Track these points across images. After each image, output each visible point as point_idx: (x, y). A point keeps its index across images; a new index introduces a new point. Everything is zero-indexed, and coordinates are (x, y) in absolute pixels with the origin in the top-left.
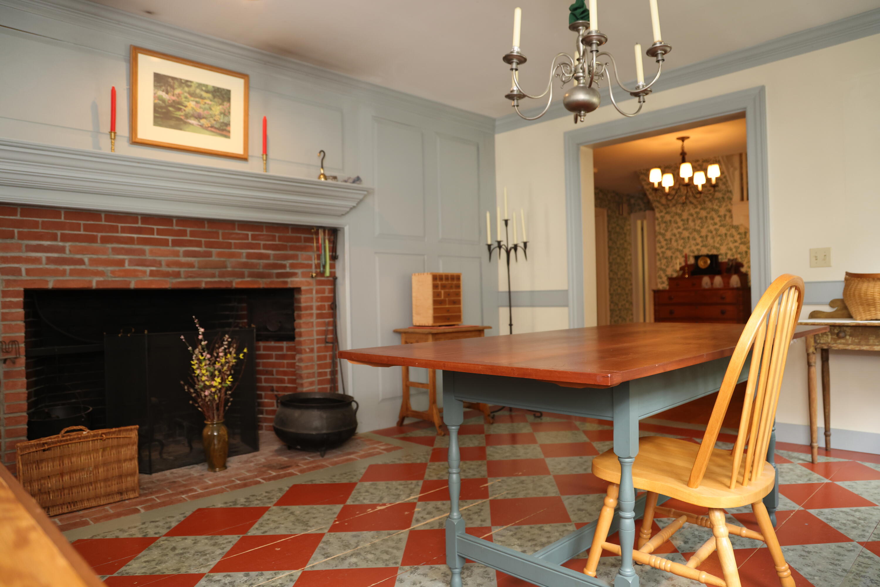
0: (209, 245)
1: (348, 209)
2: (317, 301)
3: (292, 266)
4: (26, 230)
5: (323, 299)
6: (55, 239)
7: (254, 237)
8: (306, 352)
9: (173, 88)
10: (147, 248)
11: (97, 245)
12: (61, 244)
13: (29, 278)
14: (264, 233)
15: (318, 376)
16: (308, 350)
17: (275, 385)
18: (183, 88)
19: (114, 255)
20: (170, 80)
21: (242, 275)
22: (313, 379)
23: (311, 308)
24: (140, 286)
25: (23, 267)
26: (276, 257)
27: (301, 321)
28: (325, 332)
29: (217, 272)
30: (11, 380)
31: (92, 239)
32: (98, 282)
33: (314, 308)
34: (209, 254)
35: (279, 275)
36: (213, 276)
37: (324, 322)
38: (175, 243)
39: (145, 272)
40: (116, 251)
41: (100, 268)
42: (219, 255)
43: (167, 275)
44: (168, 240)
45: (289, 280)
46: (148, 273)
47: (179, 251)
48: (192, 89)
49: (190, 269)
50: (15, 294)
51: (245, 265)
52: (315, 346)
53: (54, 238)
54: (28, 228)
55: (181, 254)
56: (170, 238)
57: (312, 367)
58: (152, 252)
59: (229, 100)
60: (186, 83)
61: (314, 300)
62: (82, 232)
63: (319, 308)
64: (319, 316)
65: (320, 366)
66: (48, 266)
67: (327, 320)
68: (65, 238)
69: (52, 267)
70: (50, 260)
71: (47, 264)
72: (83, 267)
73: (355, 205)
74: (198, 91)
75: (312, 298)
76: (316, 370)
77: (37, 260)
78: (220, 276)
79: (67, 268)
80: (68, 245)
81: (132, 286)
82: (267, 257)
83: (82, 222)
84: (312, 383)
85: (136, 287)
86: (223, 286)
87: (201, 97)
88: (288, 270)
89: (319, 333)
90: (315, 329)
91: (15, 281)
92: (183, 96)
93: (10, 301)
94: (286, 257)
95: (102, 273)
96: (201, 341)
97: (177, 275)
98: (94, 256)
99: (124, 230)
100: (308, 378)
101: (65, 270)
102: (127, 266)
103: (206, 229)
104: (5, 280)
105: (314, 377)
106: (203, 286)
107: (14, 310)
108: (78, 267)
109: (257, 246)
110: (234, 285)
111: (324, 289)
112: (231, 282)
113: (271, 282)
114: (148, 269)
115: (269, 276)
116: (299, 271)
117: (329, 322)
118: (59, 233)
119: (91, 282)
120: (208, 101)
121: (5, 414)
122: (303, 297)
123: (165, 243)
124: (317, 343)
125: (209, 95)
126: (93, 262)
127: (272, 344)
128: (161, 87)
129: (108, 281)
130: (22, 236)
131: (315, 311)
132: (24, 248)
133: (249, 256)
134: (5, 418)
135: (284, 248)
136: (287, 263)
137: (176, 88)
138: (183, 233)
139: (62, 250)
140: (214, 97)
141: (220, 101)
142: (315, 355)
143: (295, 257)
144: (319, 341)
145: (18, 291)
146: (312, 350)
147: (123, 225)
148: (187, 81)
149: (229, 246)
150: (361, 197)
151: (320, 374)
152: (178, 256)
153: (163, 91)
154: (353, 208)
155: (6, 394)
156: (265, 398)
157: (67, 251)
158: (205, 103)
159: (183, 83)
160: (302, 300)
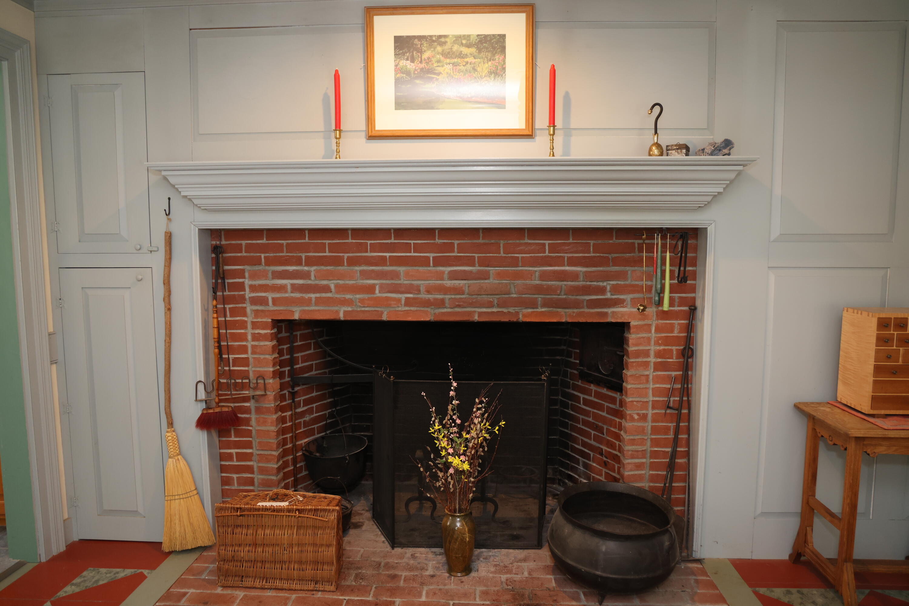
0: (484, 262)
1: (709, 199)
2: (657, 343)
3: (615, 289)
4: (272, 255)
5: (667, 341)
6: (300, 264)
7: (553, 248)
8: (632, 419)
9: (421, 52)
10: (402, 269)
11: (344, 268)
12: (306, 268)
13: (275, 308)
14: (571, 241)
15: (651, 457)
16: (636, 417)
17: (604, 448)
18: (435, 48)
19: (363, 279)
20: (416, 41)
21: (533, 304)
22: (644, 460)
23: (646, 354)
24: (393, 318)
25: (270, 296)
26: (588, 276)
27: (629, 373)
28: (670, 393)
29: (495, 299)
30: (262, 416)
31: (338, 262)
32: (345, 312)
33: (652, 353)
34: (485, 276)
35: (592, 304)
36: (490, 305)
37: (669, 377)
38: (438, 262)
39: (399, 300)
40: (365, 275)
41: (348, 296)
42: (499, 275)
43: (427, 303)
44: (428, 258)
45: (610, 310)
46: (403, 302)
47: (443, 272)
48: (447, 47)
49: (458, 297)
50: (263, 326)
51: (539, 289)
52: (650, 412)
53: (298, 262)
54: (274, 253)
55: (446, 276)
56: (431, 255)
57: (642, 442)
58: (407, 275)
59: (503, 49)
60: (440, 40)
61: (652, 342)
62: (327, 254)
63: (658, 354)
64: (658, 367)
65: (655, 442)
66: (293, 295)
67: (674, 373)
68: (310, 262)
69: (297, 295)
70: (295, 289)
71: (292, 292)
72: (329, 295)
73: (721, 190)
74: (456, 48)
75: (649, 339)
76: (647, 447)
77: (281, 288)
78: (499, 306)
79: (313, 296)
80: (313, 269)
81: (385, 318)
82: (575, 276)
83: (327, 242)
84: (639, 466)
85: (388, 319)
86: (505, 319)
87: (461, 56)
88: (608, 296)
89: (656, 392)
90: (651, 386)
91: (262, 311)
92: (434, 60)
93: (258, 333)
94: (607, 277)
95: (349, 302)
96: (452, 398)
97: (441, 303)
98: (341, 282)
99: (374, 248)
100: (633, 457)
101: (310, 299)
102: (377, 293)
103: (481, 241)
104: (254, 311)
105: (644, 457)
106: (476, 318)
107: (262, 343)
108: (324, 295)
109: (559, 262)
110: (521, 319)
111: (672, 325)
112: (517, 313)
113: (580, 314)
114: (403, 297)
115: (577, 304)
116: (628, 297)
117: (676, 377)
118: (303, 255)
119: (337, 312)
120: (470, 59)
121: (258, 450)
122: (632, 337)
123: (425, 262)
124: (653, 408)
125: (473, 50)
126: (340, 289)
127: (604, 391)
128: (404, 54)
129: (357, 311)
130: (269, 262)
131: (652, 359)
132: (270, 275)
133: (543, 276)
134: (258, 455)
135: (604, 262)
136: (608, 285)
137: (425, 51)
138: (450, 248)
139: (306, 275)
140: (480, 51)
141: (489, 55)
142: (649, 425)
143: (621, 276)
144: (655, 405)
145: (266, 322)
146: (643, 418)
147: (373, 242)
148: (440, 37)
149: (515, 262)
150: (732, 176)
151: (654, 454)
152: (442, 279)
153: (407, 59)
154: (716, 196)
155: (257, 430)
156: (594, 462)
157: (313, 277)
158: (467, 63)
159: (434, 41)
160: (631, 342)
